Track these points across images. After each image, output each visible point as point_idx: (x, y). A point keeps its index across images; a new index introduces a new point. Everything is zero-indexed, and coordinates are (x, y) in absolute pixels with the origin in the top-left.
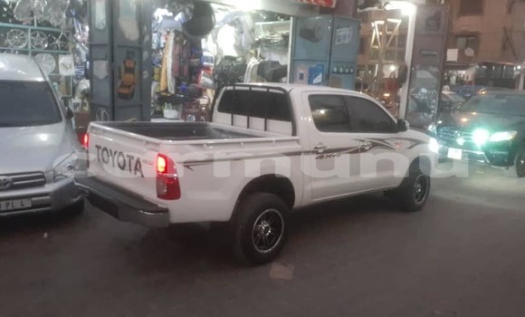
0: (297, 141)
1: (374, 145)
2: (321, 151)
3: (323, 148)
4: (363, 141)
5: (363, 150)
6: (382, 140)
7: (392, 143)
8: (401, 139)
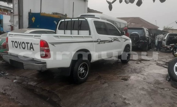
0: (91, 37)
1: (115, 40)
2: (99, 41)
3: (100, 40)
4: (111, 38)
5: (112, 41)
6: (117, 38)
7: (120, 39)
8: (122, 38)
